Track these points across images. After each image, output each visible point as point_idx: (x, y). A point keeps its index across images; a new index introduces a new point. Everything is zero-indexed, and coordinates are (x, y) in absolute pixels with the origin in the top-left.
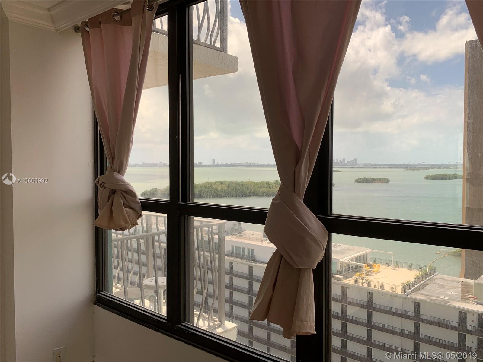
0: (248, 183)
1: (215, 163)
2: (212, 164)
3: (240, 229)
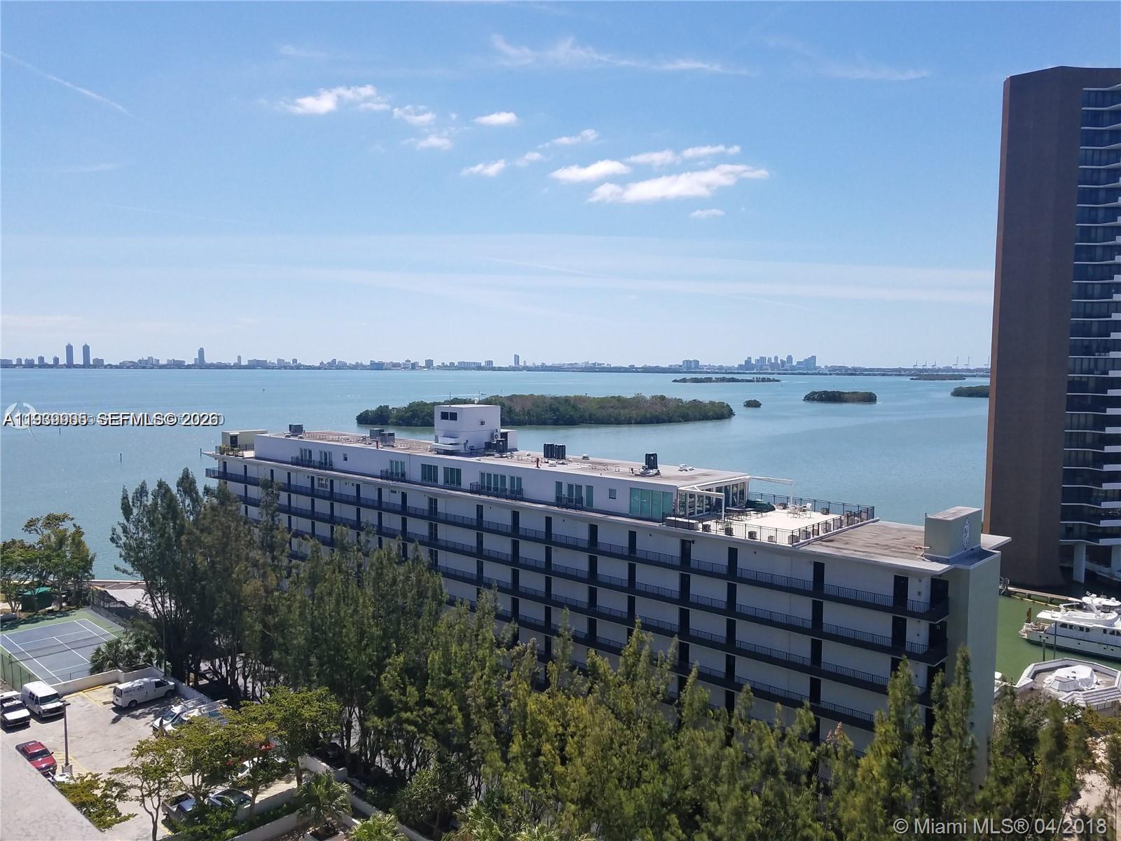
1: (520, 364)
2: (514, 365)
3: (501, 443)
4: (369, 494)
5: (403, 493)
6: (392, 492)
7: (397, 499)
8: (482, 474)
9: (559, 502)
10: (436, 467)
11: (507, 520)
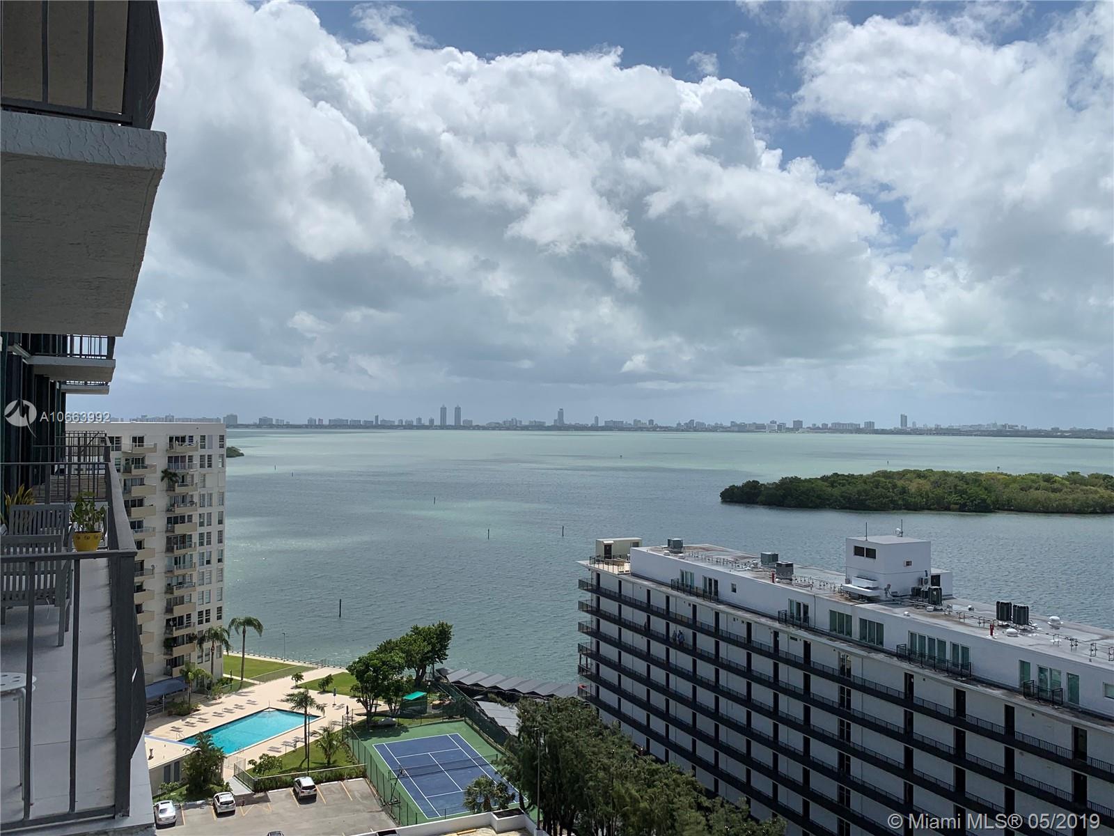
0: (991, 477)
1: (908, 426)
2: (900, 427)
3: (935, 593)
4: (762, 637)
5: (805, 642)
6: (792, 638)
7: (798, 650)
8: (912, 635)
9: (1026, 691)
10: (849, 618)
11: (949, 702)
